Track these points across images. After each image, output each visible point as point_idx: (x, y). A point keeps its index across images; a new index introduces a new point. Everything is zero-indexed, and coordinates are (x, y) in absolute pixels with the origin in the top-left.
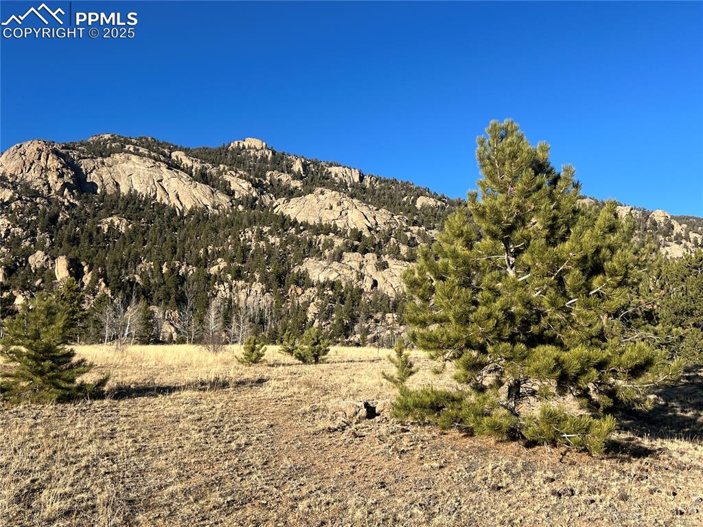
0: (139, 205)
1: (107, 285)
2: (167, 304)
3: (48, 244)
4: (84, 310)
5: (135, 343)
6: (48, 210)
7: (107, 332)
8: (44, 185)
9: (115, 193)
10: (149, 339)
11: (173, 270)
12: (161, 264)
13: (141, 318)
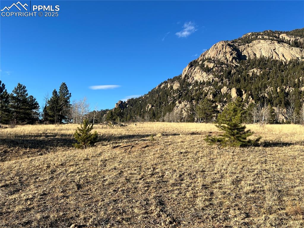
0: (265, 62)
1: (253, 99)
2: (280, 106)
3: (228, 84)
4: (244, 110)
5: (267, 124)
6: (227, 69)
7: (255, 119)
8: (225, 59)
9: (254, 58)
10: (273, 122)
11: (282, 90)
12: (276, 88)
13: (269, 112)
